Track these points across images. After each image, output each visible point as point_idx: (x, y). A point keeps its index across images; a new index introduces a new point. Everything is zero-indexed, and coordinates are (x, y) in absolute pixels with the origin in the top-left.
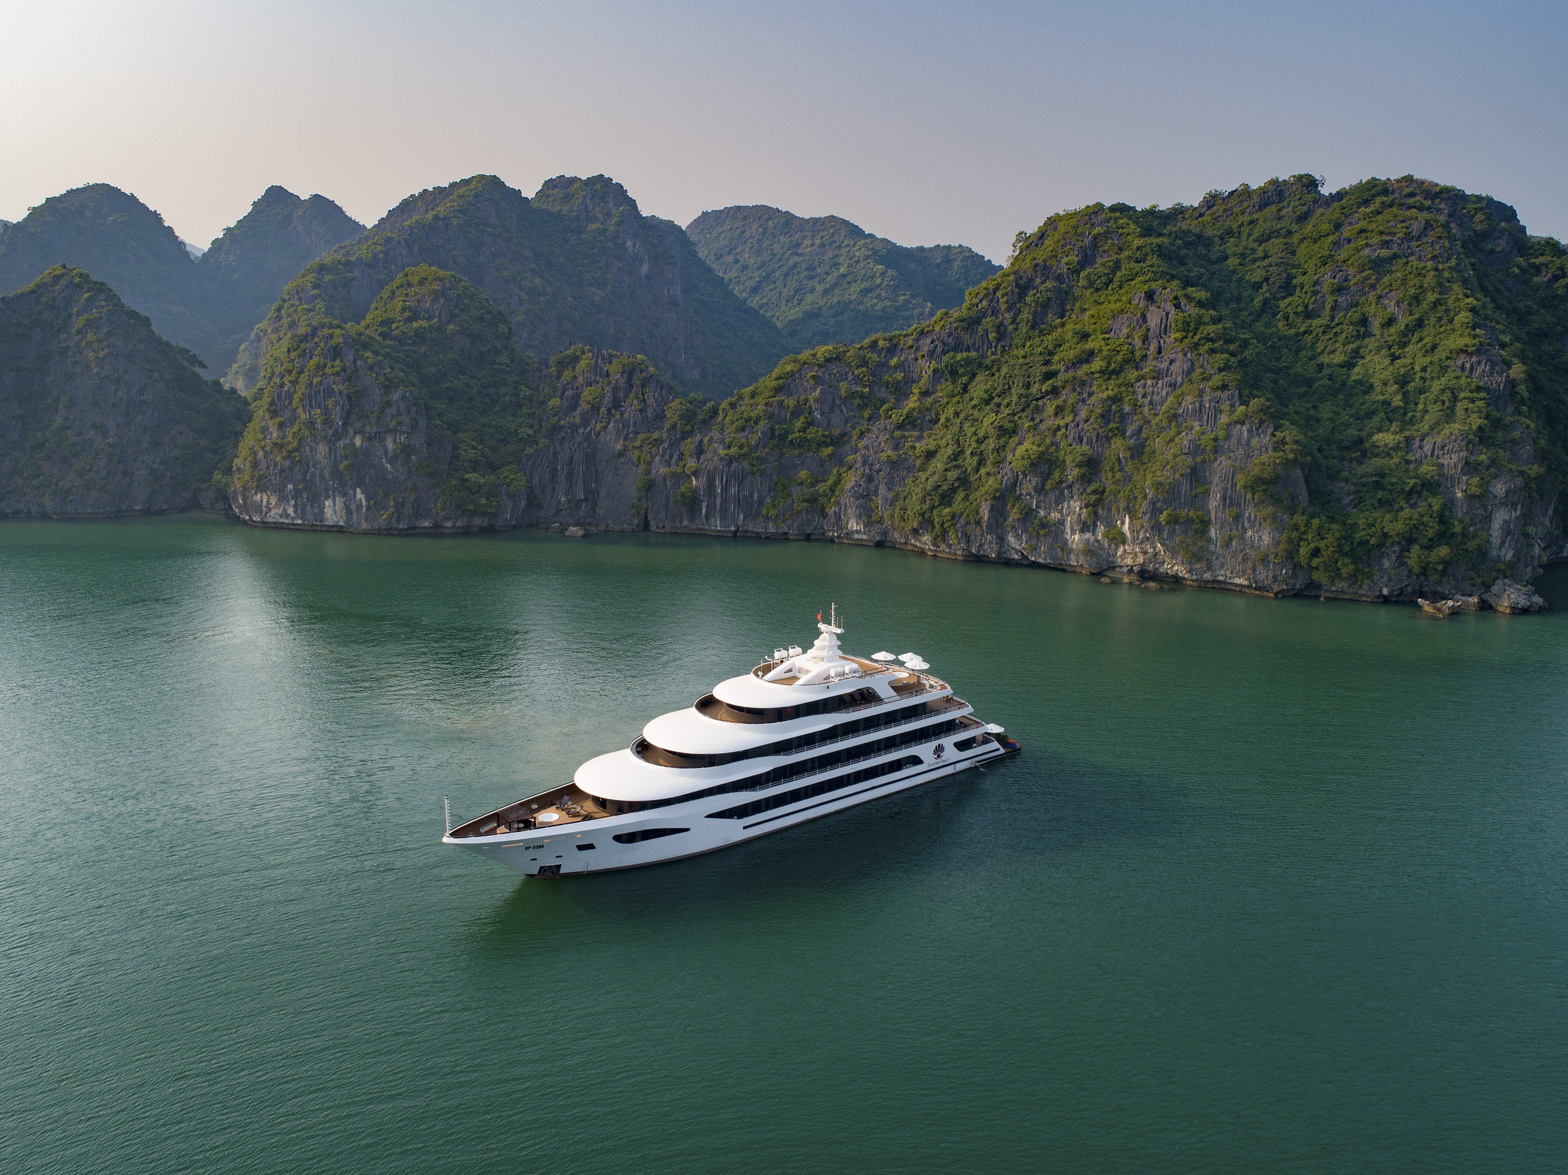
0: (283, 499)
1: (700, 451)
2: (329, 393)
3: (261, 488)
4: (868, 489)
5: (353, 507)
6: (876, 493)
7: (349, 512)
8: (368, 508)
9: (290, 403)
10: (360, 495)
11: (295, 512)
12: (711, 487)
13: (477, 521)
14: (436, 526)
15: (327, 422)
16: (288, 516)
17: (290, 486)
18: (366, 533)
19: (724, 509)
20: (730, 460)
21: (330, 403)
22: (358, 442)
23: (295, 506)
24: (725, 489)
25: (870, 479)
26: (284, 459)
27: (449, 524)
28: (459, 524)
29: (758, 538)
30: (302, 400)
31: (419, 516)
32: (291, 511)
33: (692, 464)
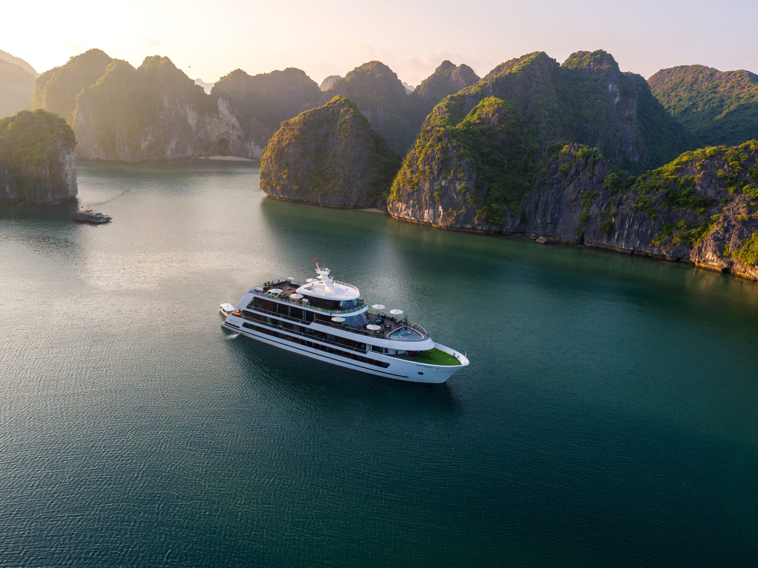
0: (408, 207)
1: (620, 203)
2: (433, 159)
3: (400, 201)
4: (724, 236)
5: (437, 215)
6: (729, 239)
7: (435, 218)
8: (444, 216)
9: (417, 162)
10: (440, 209)
11: (412, 214)
12: (622, 225)
13: (494, 228)
14: (474, 228)
15: (431, 173)
16: (409, 215)
17: (411, 202)
18: (441, 228)
19: (628, 237)
20: (637, 210)
21: (433, 163)
22: (443, 183)
23: (412, 211)
24: (631, 226)
26: (411, 188)
27: (480, 228)
28: (484, 228)
29: (647, 257)
30: (421, 161)
31: (466, 222)
33: (614, 210)
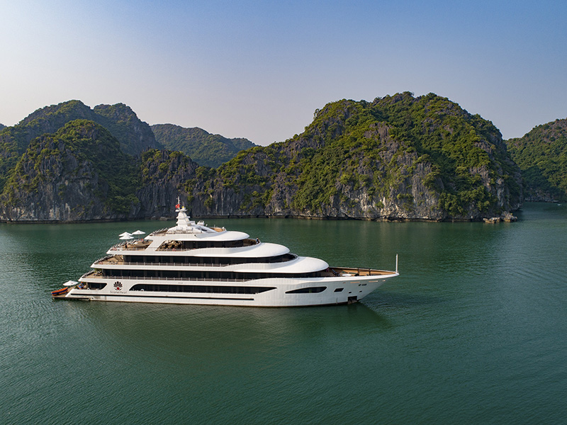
0: (28, 210)
1: (213, 186)
2: (53, 162)
3: (17, 206)
4: (281, 196)
5: (64, 212)
6: (285, 198)
7: (62, 214)
8: (71, 212)
9: (33, 168)
10: (67, 206)
11: (35, 215)
12: (219, 198)
13: (121, 216)
14: (102, 219)
15: (52, 175)
16: (31, 217)
17: (33, 204)
18: (69, 223)
19: (225, 207)
20: (226, 188)
21: (54, 167)
22: (67, 183)
23: (35, 213)
24: (225, 199)
25: (282, 192)
26: (30, 192)
27: (109, 217)
28: (113, 217)
29: (238, 217)
30: (38, 166)
31: (95, 215)
32: (32, 215)
33: (210, 190)
